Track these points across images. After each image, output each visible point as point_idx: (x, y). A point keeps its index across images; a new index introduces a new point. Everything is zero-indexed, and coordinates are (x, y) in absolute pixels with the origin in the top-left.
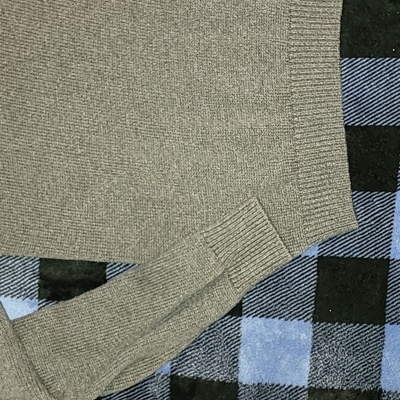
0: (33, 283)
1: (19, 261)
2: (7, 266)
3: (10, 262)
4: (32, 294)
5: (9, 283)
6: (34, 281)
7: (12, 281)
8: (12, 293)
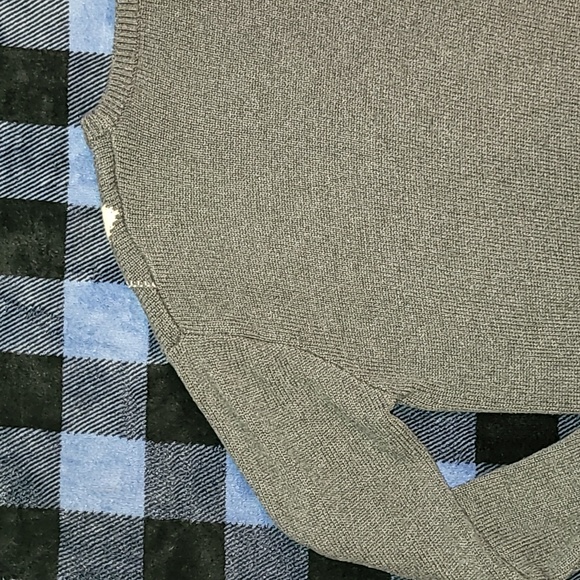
0: (469, 444)
1: (451, 418)
2: (437, 425)
3: (440, 419)
4: (468, 457)
5: (439, 446)
6: (470, 441)
7: (444, 443)
8: (443, 457)
